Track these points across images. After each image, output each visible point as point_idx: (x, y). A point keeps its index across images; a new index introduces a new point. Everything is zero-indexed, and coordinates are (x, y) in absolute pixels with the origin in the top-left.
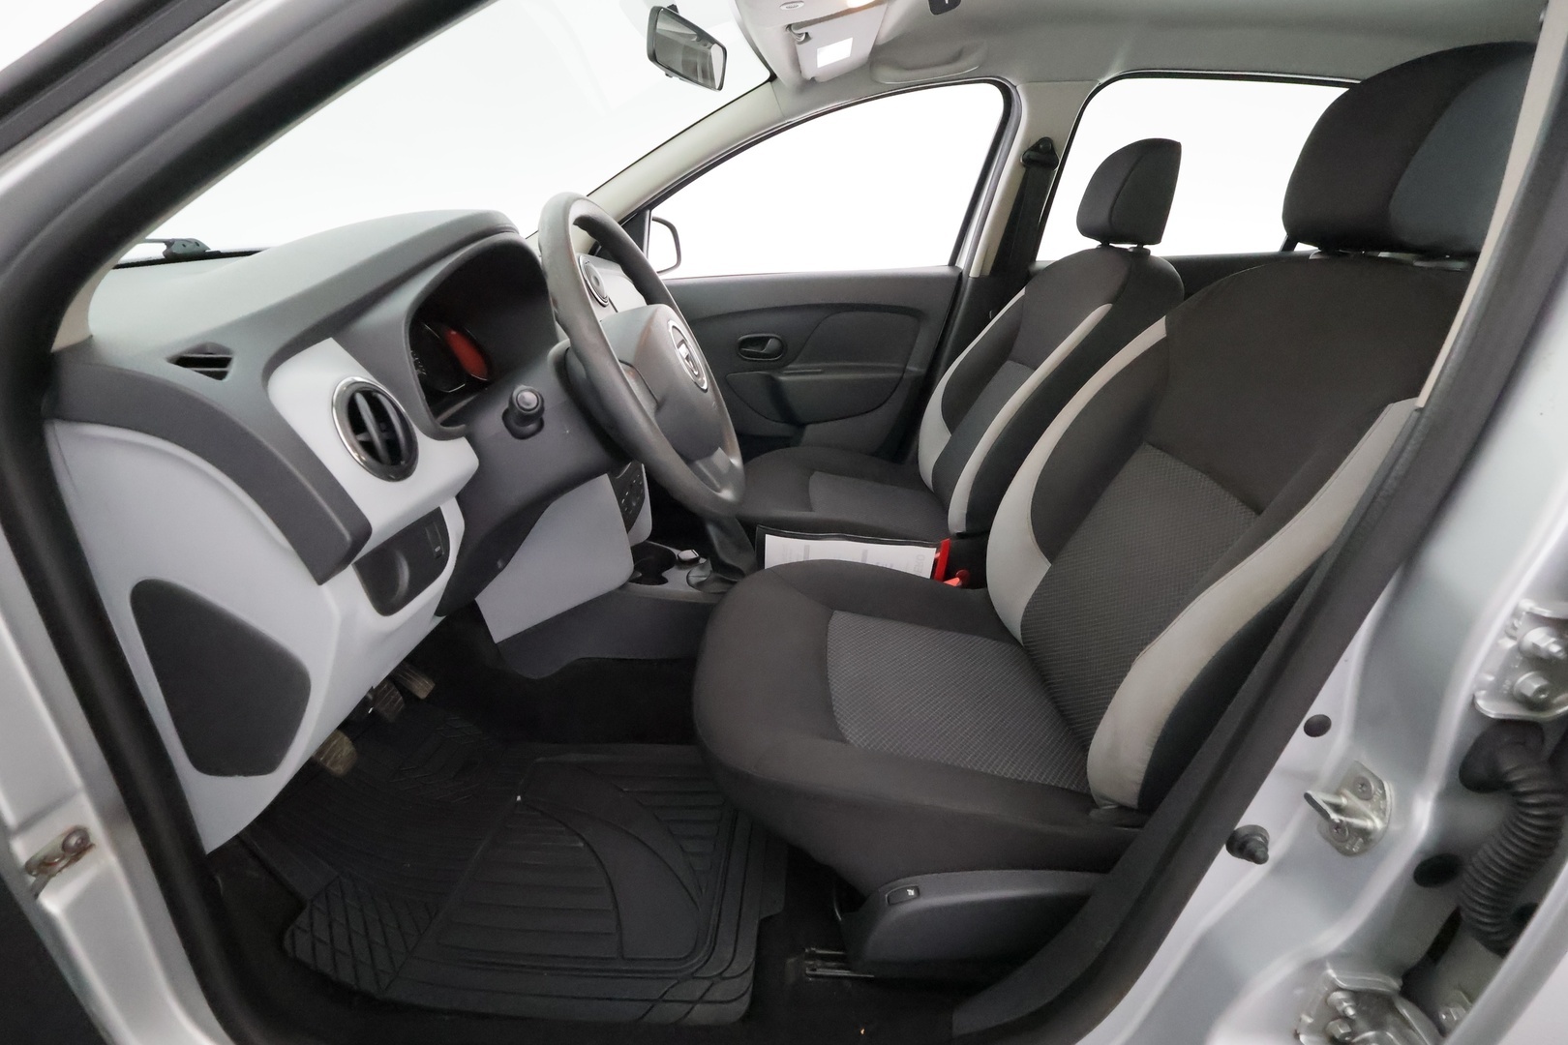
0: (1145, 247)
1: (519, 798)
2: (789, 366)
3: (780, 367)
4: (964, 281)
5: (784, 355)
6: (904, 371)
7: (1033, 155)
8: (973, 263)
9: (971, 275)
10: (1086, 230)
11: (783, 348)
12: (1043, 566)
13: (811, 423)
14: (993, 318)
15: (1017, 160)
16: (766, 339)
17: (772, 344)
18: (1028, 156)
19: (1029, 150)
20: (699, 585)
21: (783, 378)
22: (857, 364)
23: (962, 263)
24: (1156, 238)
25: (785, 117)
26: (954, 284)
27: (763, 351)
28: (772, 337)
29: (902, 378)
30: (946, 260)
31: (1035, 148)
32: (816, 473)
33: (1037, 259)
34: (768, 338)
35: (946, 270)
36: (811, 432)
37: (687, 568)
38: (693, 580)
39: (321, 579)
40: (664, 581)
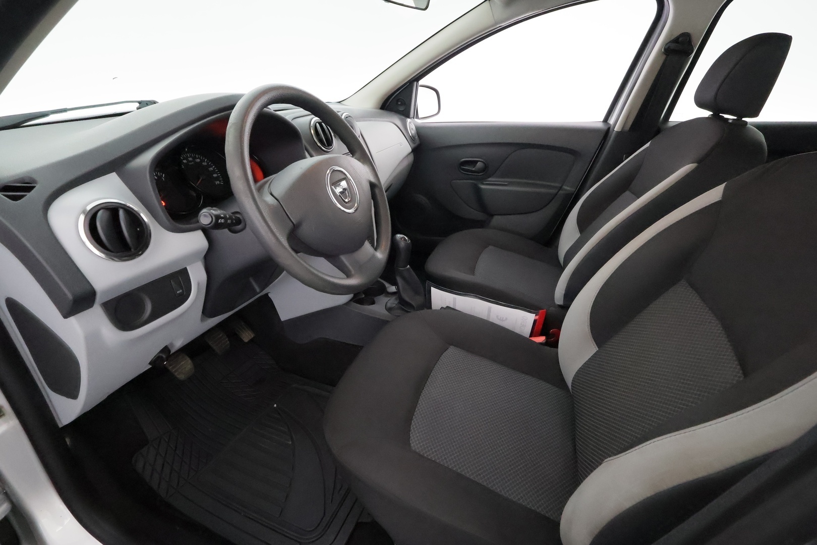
0: (743, 119)
1: (275, 406)
2: (490, 179)
3: (482, 180)
4: (610, 134)
5: (486, 172)
6: (561, 188)
7: (673, 46)
8: (618, 122)
9: (615, 129)
10: (700, 102)
11: (485, 169)
12: (593, 349)
13: (495, 215)
14: (625, 159)
15: (660, 50)
16: (476, 162)
17: (479, 165)
18: (669, 47)
19: (670, 42)
20: (389, 310)
21: (483, 187)
22: (532, 182)
23: (612, 121)
24: (756, 113)
25: (496, 23)
26: (602, 136)
27: (473, 169)
28: (480, 161)
29: (556, 194)
30: (602, 119)
31: (676, 40)
32: (491, 247)
33: (670, 120)
34: (478, 161)
35: (601, 125)
36: (497, 220)
37: (389, 297)
38: (389, 305)
39: (66, 316)
40: (373, 303)
